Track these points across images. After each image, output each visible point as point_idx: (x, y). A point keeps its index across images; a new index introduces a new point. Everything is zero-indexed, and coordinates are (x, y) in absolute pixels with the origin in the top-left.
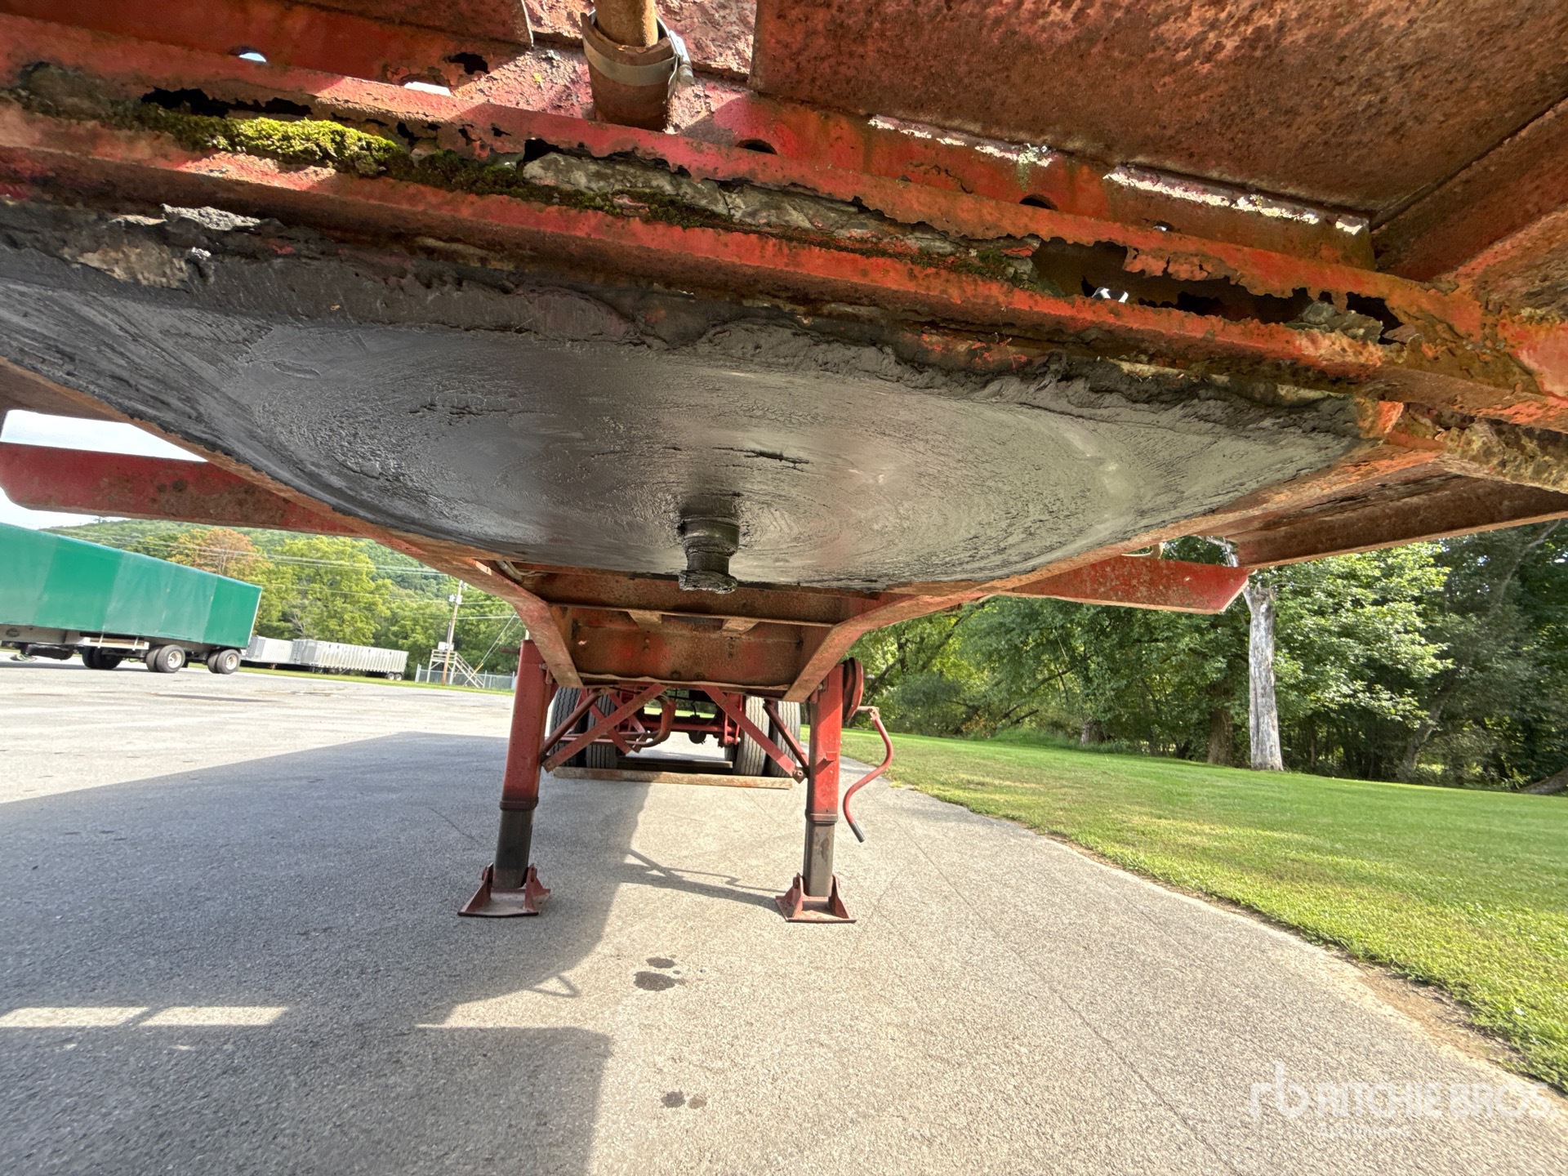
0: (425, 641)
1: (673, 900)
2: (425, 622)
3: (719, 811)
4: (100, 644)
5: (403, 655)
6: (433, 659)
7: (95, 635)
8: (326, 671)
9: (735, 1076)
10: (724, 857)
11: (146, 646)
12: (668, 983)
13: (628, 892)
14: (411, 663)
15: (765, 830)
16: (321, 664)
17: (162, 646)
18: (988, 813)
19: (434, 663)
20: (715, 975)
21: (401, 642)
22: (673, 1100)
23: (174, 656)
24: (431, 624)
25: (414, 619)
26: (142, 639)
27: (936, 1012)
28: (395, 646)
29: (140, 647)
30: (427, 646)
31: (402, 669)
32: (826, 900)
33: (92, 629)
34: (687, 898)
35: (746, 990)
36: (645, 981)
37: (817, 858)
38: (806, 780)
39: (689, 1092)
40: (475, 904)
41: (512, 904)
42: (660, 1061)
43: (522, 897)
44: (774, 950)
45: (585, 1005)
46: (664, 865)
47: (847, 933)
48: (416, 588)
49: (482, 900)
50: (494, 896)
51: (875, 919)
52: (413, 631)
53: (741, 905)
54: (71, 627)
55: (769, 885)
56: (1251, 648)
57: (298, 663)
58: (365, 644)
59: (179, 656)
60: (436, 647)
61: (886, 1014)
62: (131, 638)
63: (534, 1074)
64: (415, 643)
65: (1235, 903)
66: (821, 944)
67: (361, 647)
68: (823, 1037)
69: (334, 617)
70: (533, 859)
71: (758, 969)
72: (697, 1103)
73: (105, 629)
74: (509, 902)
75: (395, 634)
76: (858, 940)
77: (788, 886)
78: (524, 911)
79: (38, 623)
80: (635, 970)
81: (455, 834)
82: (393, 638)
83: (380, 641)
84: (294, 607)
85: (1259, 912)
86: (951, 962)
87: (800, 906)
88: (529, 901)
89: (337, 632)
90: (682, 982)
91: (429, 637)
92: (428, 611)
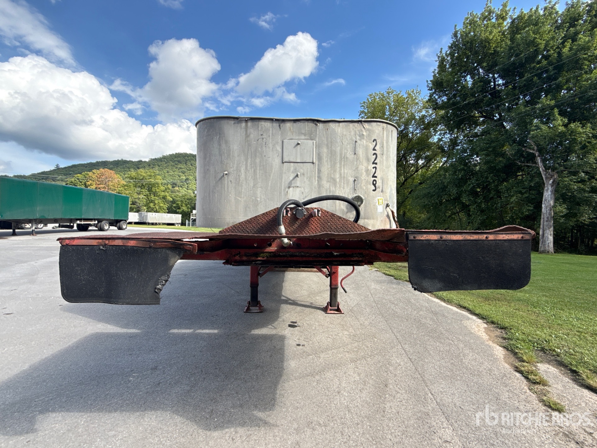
0: (187, 210)
1: (295, 308)
2: (186, 202)
3: (307, 282)
4: (83, 223)
5: (180, 216)
6: (191, 217)
7: (80, 220)
8: (153, 224)
9: (311, 342)
10: (309, 297)
11: (96, 222)
12: (296, 326)
13: (284, 307)
14: (183, 219)
15: (322, 288)
16: (150, 222)
17: (101, 221)
18: (400, 279)
19: (192, 219)
20: (306, 325)
21: (178, 210)
22: (299, 345)
23: (106, 225)
24: (188, 203)
25: (181, 201)
26: (95, 220)
27: (358, 332)
28: (176, 212)
29: (95, 223)
30: (188, 212)
31: (180, 222)
32: (336, 308)
33: (79, 218)
34: (299, 308)
35: (314, 328)
36: (290, 326)
37: (333, 298)
38: (329, 277)
39: (301, 344)
40: (247, 310)
41: (256, 310)
42: (295, 340)
43: (258, 308)
44: (321, 320)
45: (278, 330)
46: (292, 299)
47: (341, 316)
48: (179, 187)
49: (248, 309)
50: (250, 308)
51: (350, 313)
52: (182, 206)
53: (313, 310)
54: (73, 217)
55: (322, 304)
56: (543, 200)
57: (142, 221)
58: (164, 212)
59: (107, 225)
60: (192, 212)
61: (346, 333)
62: (91, 220)
63: (271, 340)
64: (183, 210)
65: (465, 308)
66: (334, 319)
67: (164, 214)
68: (330, 337)
69: (152, 202)
70: (259, 299)
71: (317, 324)
72: (303, 346)
73: (83, 217)
74: (255, 309)
75: (175, 207)
76: (343, 318)
77: (326, 305)
78: (259, 311)
79: (63, 217)
80: (288, 324)
81: (233, 291)
82: (175, 209)
83: (171, 211)
84: (136, 199)
85: (470, 310)
86: (367, 323)
87: (329, 310)
88: (260, 309)
89: (154, 208)
90: (299, 326)
91: (188, 208)
92: (186, 197)
